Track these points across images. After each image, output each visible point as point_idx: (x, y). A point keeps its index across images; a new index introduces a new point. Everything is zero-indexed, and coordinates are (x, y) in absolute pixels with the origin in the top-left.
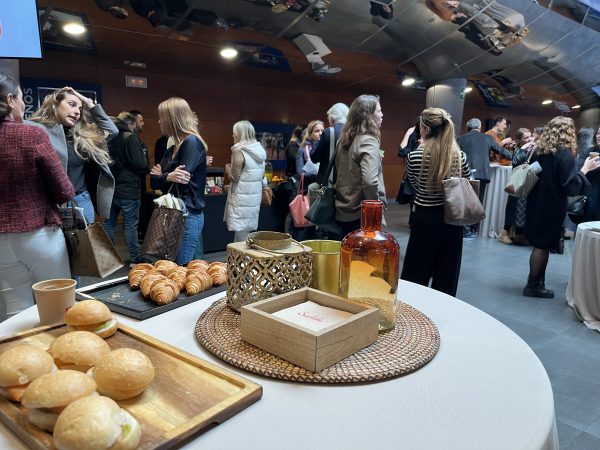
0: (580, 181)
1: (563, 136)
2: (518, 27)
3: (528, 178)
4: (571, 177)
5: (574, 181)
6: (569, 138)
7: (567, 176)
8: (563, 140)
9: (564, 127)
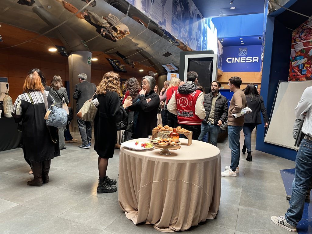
0: (122, 113)
1: (110, 84)
2: (125, 31)
3: (91, 108)
4: (116, 110)
5: (118, 112)
6: (114, 86)
7: (114, 109)
8: (110, 87)
9: (110, 79)
